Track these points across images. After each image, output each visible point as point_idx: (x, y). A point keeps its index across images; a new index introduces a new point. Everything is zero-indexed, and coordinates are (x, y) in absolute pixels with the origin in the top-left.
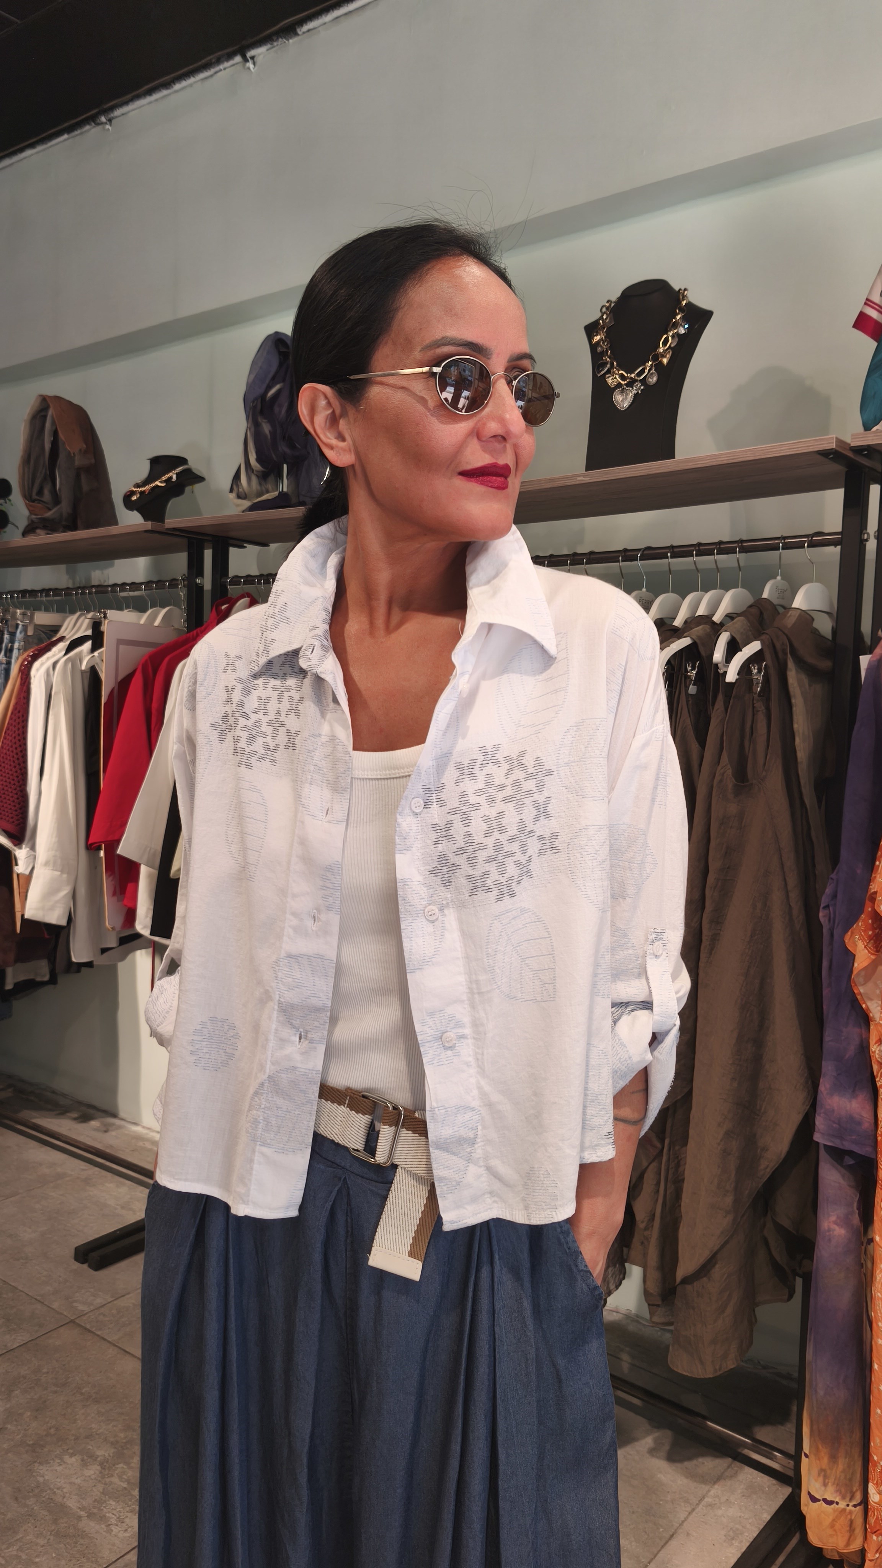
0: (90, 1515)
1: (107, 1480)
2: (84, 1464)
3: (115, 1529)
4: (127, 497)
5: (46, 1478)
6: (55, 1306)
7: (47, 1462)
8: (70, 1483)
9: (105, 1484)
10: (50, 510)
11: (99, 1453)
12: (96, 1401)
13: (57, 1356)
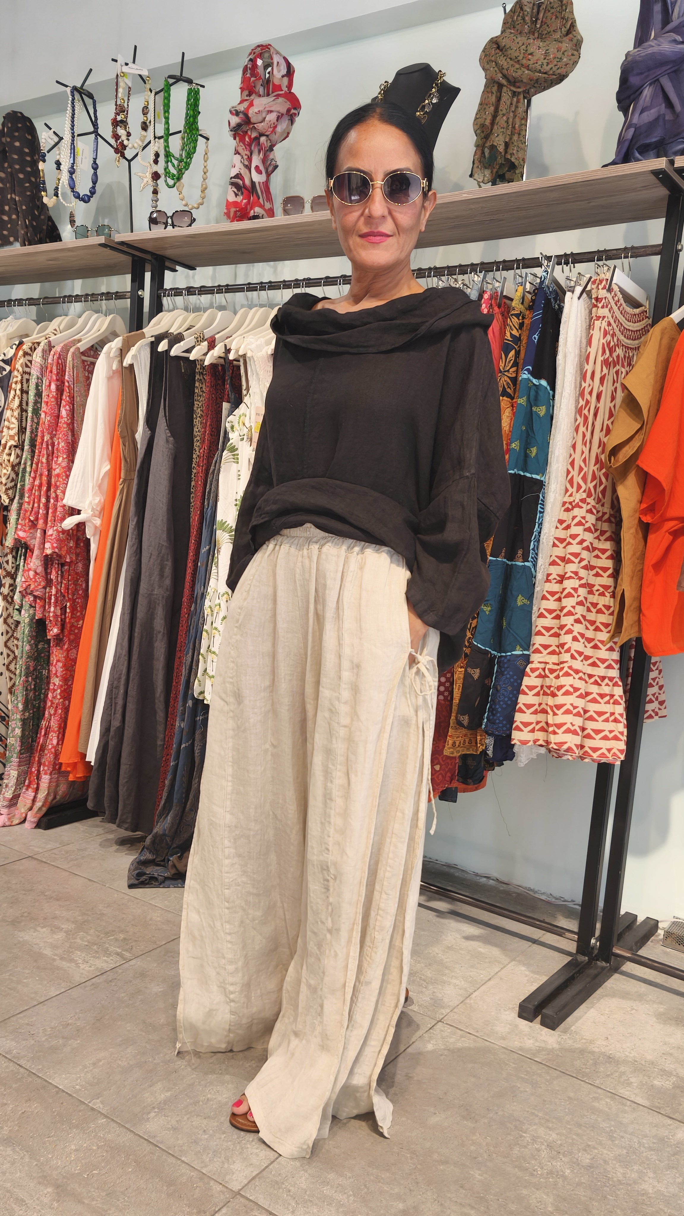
0: (62, 959)
1: (73, 941)
2: (53, 932)
3: (82, 966)
5: (25, 939)
6: (16, 848)
7: (24, 930)
8: (45, 942)
9: (71, 943)
11: (63, 926)
12: (57, 900)
13: (22, 875)
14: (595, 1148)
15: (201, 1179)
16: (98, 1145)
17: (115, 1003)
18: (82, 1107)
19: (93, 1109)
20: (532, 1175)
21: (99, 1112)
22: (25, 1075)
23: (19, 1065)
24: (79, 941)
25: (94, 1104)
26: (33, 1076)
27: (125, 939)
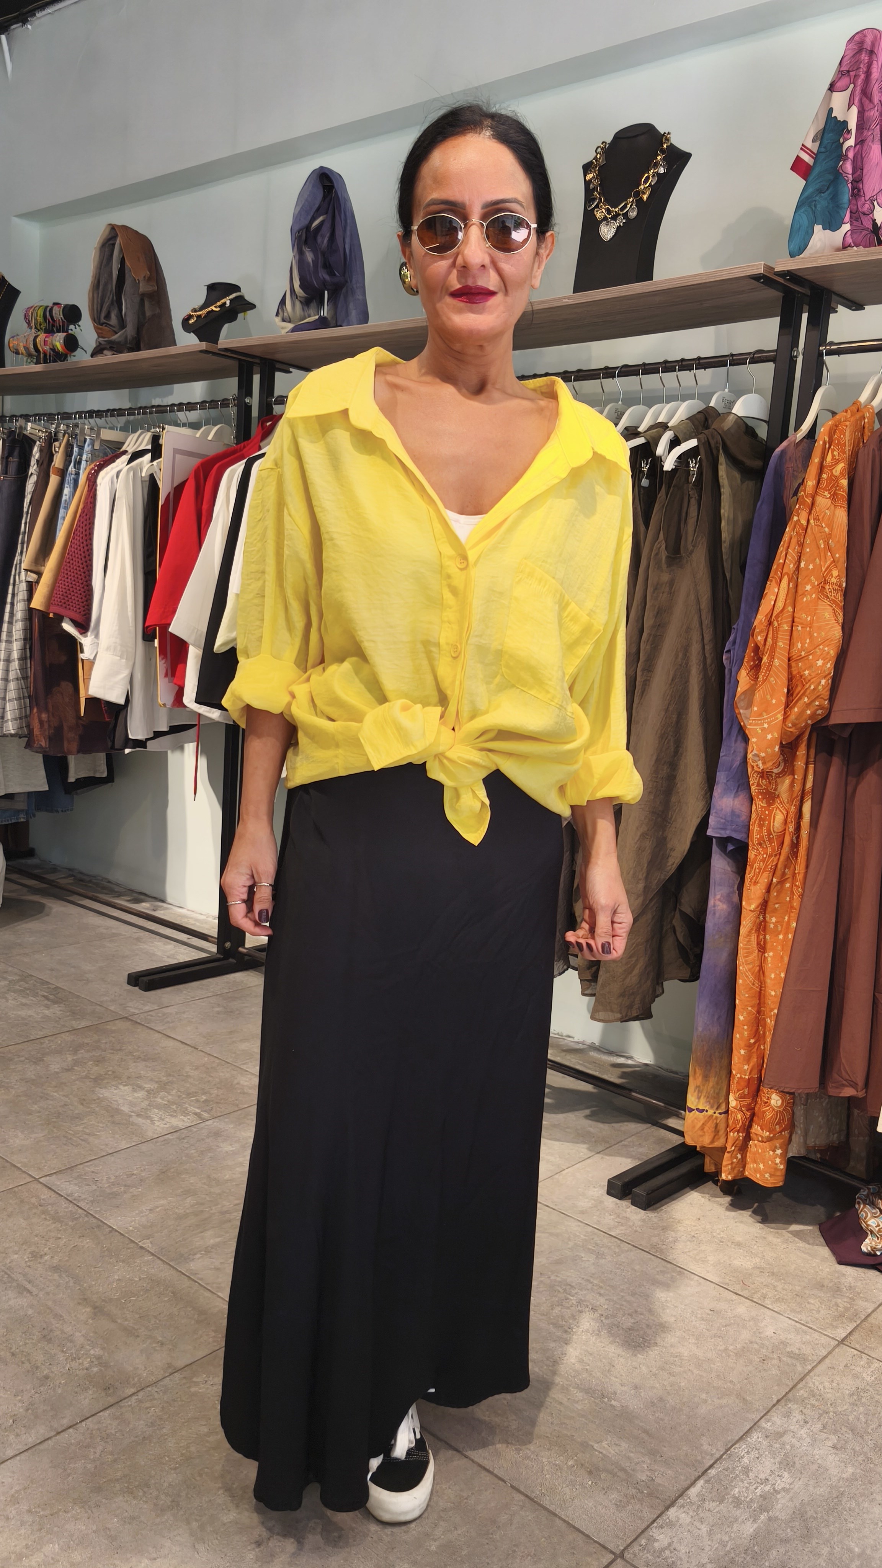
0: (138, 1115)
1: (152, 1099)
2: (134, 1090)
3: (157, 1123)
4: (185, 321)
5: (105, 1095)
6: (112, 1008)
7: (106, 1088)
8: (125, 1099)
9: (151, 1101)
10: (116, 333)
11: (146, 1086)
12: (145, 1060)
13: (113, 1035)
14: (641, 1314)
16: (140, 1277)
17: (184, 1158)
18: (132, 1245)
19: (141, 1247)
20: (566, 1331)
21: (148, 1251)
22: (83, 1215)
23: (78, 1206)
24: (159, 1100)
25: (143, 1244)
26: (90, 1216)
27: (206, 1101)
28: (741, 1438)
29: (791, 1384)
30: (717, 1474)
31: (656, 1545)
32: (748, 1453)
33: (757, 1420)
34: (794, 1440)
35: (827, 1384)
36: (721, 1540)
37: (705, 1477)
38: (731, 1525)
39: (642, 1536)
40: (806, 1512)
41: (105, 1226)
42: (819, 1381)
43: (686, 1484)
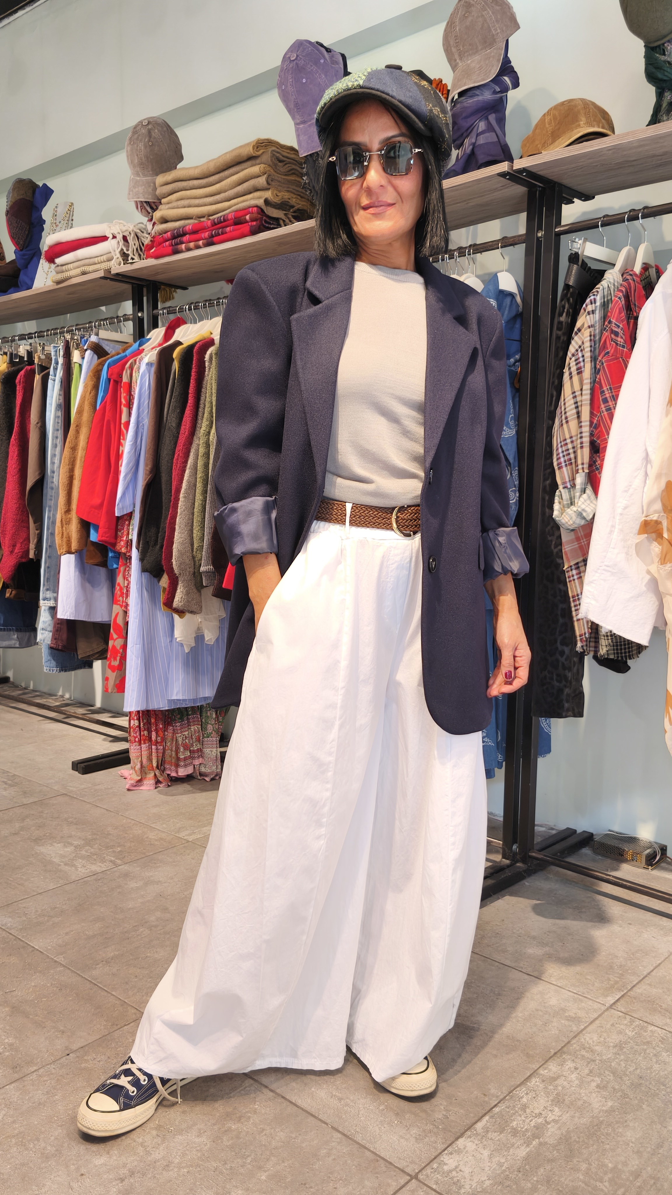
0: (66, 864)
2: (65, 846)
3: (80, 869)
5: (42, 851)
6: (56, 788)
7: (43, 845)
8: (57, 853)
9: (77, 853)
11: (74, 842)
12: (76, 824)
13: (54, 807)
15: (122, 1005)
16: (51, 983)
17: (98, 894)
18: (48, 960)
19: (56, 961)
21: (60, 964)
22: (13, 940)
23: (9, 933)
24: (83, 852)
25: (57, 958)
26: (18, 940)
27: (120, 851)
28: (522, 1083)
29: (566, 1040)
30: (501, 1111)
31: (446, 1168)
32: (527, 1094)
33: (536, 1068)
34: (565, 1083)
35: (595, 1039)
36: (499, 1161)
37: (490, 1114)
38: (508, 1149)
39: (435, 1160)
40: (571, 1138)
41: (29, 947)
42: (590, 1038)
43: (474, 1120)
